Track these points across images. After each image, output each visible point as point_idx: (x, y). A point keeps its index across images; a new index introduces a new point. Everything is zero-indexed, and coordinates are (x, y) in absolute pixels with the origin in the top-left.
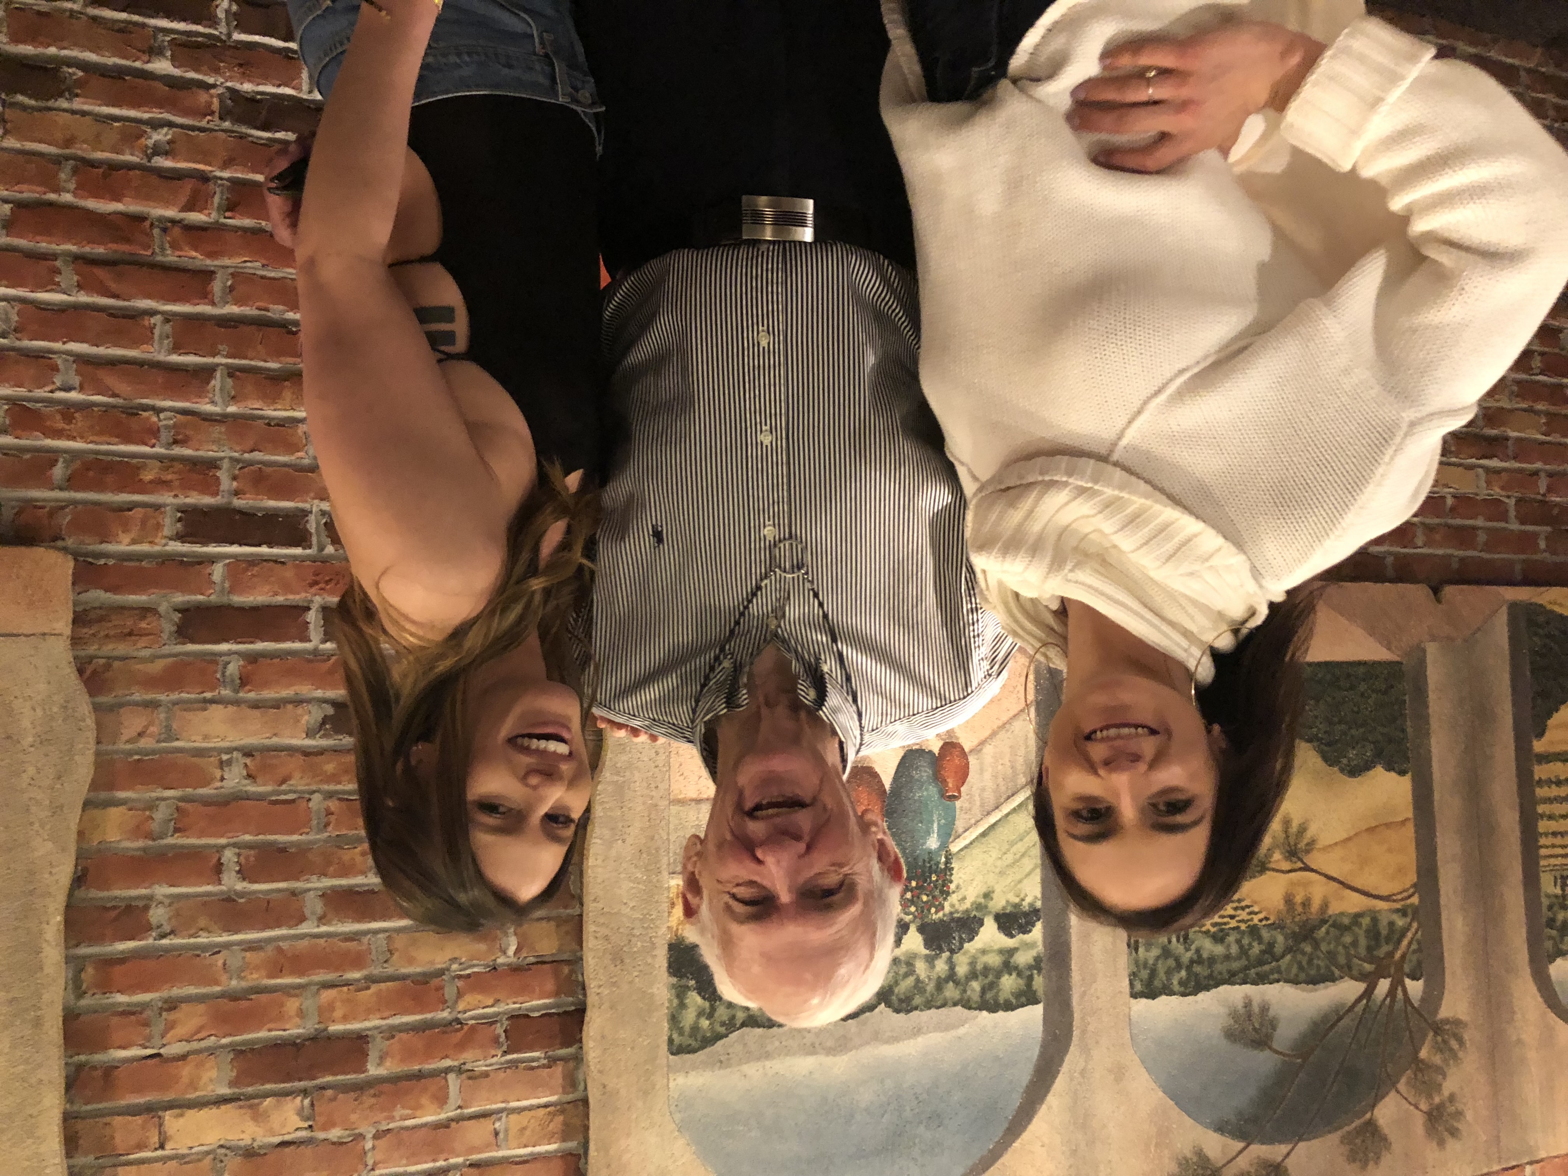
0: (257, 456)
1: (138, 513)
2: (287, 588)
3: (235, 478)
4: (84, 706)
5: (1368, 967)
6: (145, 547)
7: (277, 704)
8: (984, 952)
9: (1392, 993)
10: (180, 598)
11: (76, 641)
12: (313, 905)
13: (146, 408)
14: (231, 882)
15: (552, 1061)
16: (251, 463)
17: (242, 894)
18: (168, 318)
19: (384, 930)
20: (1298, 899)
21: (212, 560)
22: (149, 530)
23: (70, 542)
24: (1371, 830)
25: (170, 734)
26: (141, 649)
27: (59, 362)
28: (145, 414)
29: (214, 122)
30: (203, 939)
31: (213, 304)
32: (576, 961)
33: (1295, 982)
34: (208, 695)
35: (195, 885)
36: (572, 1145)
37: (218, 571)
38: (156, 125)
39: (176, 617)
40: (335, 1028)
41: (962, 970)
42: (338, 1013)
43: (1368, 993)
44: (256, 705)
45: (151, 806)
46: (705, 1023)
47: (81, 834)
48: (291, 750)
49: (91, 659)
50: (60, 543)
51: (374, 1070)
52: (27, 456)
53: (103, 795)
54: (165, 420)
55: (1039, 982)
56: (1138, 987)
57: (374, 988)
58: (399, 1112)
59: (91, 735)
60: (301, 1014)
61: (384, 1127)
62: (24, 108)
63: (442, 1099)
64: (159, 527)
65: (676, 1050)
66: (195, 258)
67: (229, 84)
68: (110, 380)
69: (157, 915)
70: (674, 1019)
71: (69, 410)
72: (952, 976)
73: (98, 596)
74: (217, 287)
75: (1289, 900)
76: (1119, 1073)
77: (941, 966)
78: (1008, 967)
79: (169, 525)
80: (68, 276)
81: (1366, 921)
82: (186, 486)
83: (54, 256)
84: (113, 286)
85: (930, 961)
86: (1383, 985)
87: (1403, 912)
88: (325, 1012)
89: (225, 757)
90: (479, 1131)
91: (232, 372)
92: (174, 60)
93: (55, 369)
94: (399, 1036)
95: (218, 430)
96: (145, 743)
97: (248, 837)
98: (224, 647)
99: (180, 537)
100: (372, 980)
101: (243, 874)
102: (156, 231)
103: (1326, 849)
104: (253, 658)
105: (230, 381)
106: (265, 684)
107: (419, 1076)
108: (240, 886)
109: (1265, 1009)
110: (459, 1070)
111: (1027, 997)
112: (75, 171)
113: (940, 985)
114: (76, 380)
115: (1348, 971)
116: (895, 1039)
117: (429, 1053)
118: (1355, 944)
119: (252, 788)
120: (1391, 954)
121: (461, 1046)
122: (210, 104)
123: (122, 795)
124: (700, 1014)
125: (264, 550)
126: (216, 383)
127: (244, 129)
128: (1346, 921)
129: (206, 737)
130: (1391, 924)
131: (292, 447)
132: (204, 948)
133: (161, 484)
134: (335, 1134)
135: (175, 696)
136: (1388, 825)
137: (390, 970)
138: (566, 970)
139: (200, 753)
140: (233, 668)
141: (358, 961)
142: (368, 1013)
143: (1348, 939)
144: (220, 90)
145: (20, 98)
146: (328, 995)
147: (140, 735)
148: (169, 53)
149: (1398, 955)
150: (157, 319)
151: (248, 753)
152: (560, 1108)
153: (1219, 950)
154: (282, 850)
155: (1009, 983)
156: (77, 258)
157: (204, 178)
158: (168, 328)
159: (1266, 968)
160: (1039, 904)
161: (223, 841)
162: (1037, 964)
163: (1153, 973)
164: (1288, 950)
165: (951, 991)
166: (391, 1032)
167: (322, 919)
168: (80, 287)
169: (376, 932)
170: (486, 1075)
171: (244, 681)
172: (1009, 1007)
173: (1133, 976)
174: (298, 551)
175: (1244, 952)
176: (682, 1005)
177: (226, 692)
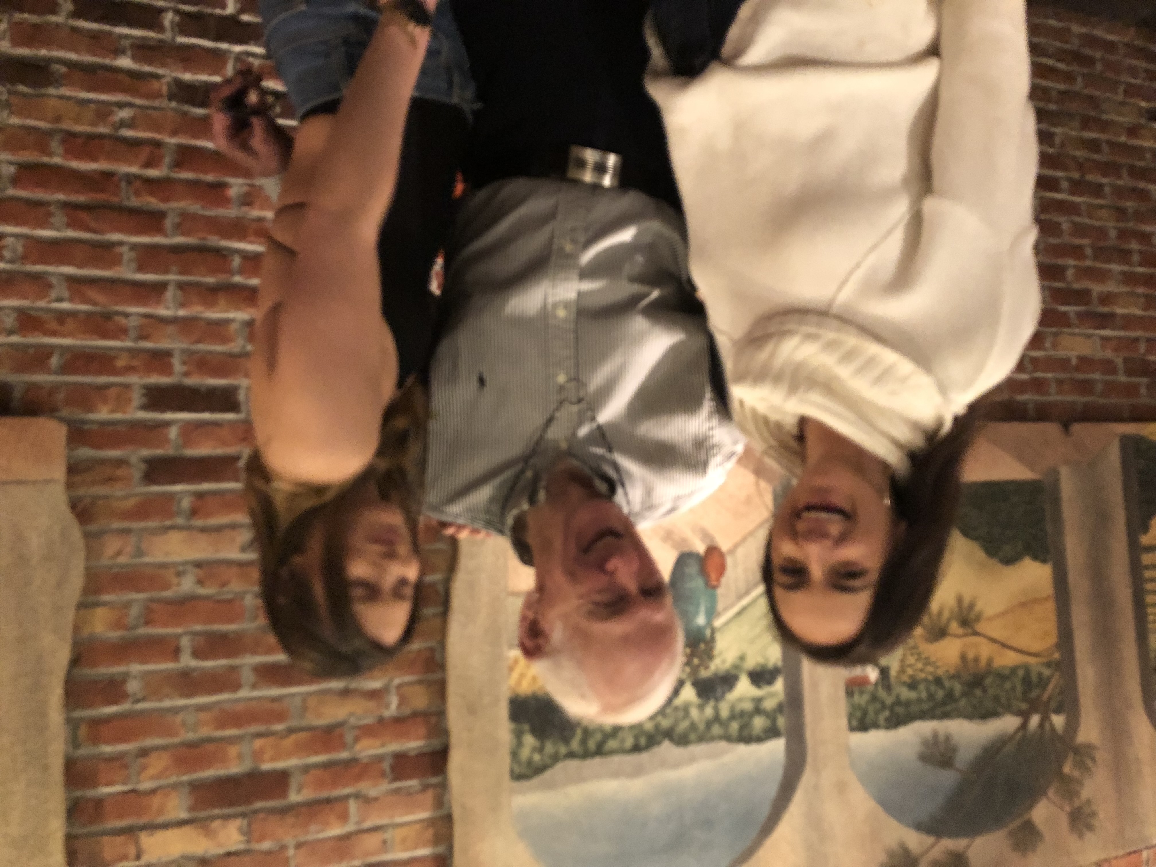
0: (201, 347)
1: (113, 391)
2: (224, 443)
3: (184, 363)
4: (76, 533)
5: (1024, 706)
6: (118, 416)
7: (219, 529)
8: (740, 700)
9: (1041, 725)
10: (145, 452)
11: (69, 485)
12: (247, 676)
13: (119, 313)
14: (187, 661)
15: (425, 788)
16: (195, 352)
17: (194, 669)
18: (134, 247)
19: (299, 694)
20: (971, 655)
21: (168, 424)
22: (121, 403)
23: (65, 413)
24: (1023, 605)
25: (140, 553)
26: (118, 491)
27: (54, 280)
28: (117, 318)
29: (164, 103)
30: (167, 703)
31: (166, 235)
32: (441, 714)
33: (970, 717)
34: (168, 523)
35: (159, 662)
36: (440, 849)
37: (173, 432)
38: (121, 105)
39: (143, 466)
40: (266, 766)
41: (725, 713)
42: (267, 756)
43: (1024, 726)
44: (204, 530)
45: (127, 605)
46: (537, 757)
47: (76, 628)
48: (229, 563)
49: (80, 498)
50: (58, 414)
51: (294, 797)
52: (31, 351)
53: (92, 598)
54: (133, 323)
55: (781, 722)
56: (855, 723)
57: (293, 737)
58: (313, 828)
59: (82, 554)
60: (240, 757)
61: (302, 839)
62: (24, 95)
63: (344, 817)
64: (130, 400)
65: (517, 777)
66: (152, 202)
67: (175, 74)
68: (92, 293)
69: (133, 686)
70: (515, 755)
71: (62, 316)
72: (717, 718)
73: (85, 452)
74: (168, 223)
75: (963, 657)
76: (841, 787)
77: (709, 711)
78: (758, 710)
79: (137, 398)
80: (59, 218)
81: (1021, 673)
82: (149, 370)
83: (48, 204)
84: (93, 224)
85: (701, 707)
86: (1035, 720)
87: (1048, 665)
88: (258, 756)
89: (181, 568)
90: (372, 841)
91: (181, 286)
92: (134, 58)
93: (50, 286)
94: (313, 772)
95: (170, 329)
96: (122, 560)
97: (198, 628)
98: (178, 488)
99: (145, 407)
100: (291, 731)
101: (196, 654)
102: (123, 184)
103: (990, 619)
104: (200, 496)
105: (179, 293)
106: (209, 515)
107: (328, 801)
108: (194, 663)
109: (948, 738)
110: (357, 796)
111: (772, 732)
112: (64, 142)
113: (709, 724)
114: (66, 294)
115: (1009, 709)
116: (676, 765)
117: (335, 783)
118: (1013, 689)
119: (201, 591)
120: (1039, 697)
121: (359, 778)
122: (159, 90)
123: (106, 598)
124: (534, 750)
125: (206, 416)
126: (170, 293)
127: (186, 108)
128: (1007, 672)
129: (167, 554)
130: (1040, 675)
131: (225, 339)
132: (169, 710)
133: (130, 369)
134: (266, 845)
135: (143, 524)
136: (1036, 601)
137: (304, 723)
138: (433, 720)
139: (164, 566)
140: (186, 503)
141: (281, 717)
142: (289, 755)
143: (1008, 685)
144: (168, 79)
145: (21, 88)
146: (258, 743)
147: (119, 553)
148: (129, 53)
149: (1045, 697)
150: (124, 249)
151: (198, 564)
152: (431, 822)
153: (912, 695)
154: (224, 637)
155: (759, 723)
156: (66, 205)
157: (157, 144)
158: (133, 254)
159: (948, 708)
160: (780, 664)
161: (179, 630)
162: (780, 709)
163: (865, 713)
164: (964, 694)
165: (716, 730)
166: (306, 769)
167: (254, 686)
168: (69, 225)
169: (294, 695)
170: (376, 799)
171: (194, 512)
172: (759, 740)
173: (850, 716)
174: (230, 416)
175: (931, 696)
176: (519, 744)
177: (180, 521)
